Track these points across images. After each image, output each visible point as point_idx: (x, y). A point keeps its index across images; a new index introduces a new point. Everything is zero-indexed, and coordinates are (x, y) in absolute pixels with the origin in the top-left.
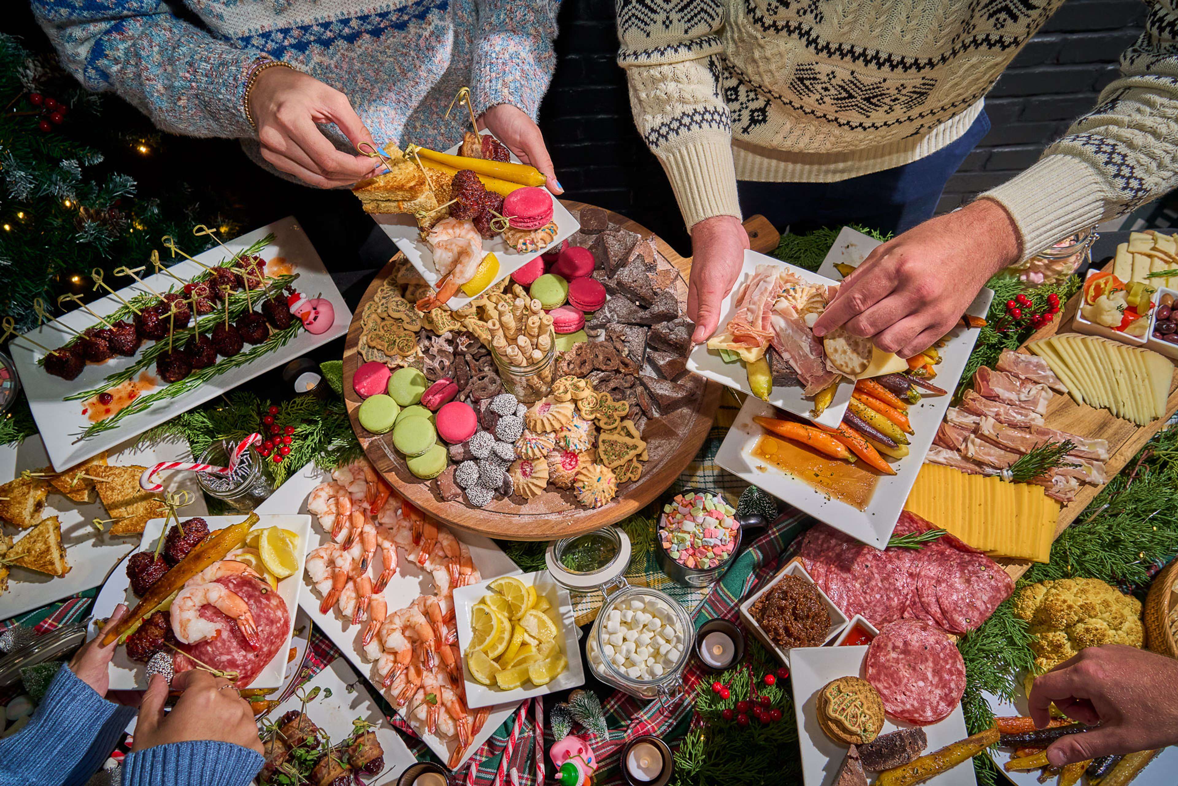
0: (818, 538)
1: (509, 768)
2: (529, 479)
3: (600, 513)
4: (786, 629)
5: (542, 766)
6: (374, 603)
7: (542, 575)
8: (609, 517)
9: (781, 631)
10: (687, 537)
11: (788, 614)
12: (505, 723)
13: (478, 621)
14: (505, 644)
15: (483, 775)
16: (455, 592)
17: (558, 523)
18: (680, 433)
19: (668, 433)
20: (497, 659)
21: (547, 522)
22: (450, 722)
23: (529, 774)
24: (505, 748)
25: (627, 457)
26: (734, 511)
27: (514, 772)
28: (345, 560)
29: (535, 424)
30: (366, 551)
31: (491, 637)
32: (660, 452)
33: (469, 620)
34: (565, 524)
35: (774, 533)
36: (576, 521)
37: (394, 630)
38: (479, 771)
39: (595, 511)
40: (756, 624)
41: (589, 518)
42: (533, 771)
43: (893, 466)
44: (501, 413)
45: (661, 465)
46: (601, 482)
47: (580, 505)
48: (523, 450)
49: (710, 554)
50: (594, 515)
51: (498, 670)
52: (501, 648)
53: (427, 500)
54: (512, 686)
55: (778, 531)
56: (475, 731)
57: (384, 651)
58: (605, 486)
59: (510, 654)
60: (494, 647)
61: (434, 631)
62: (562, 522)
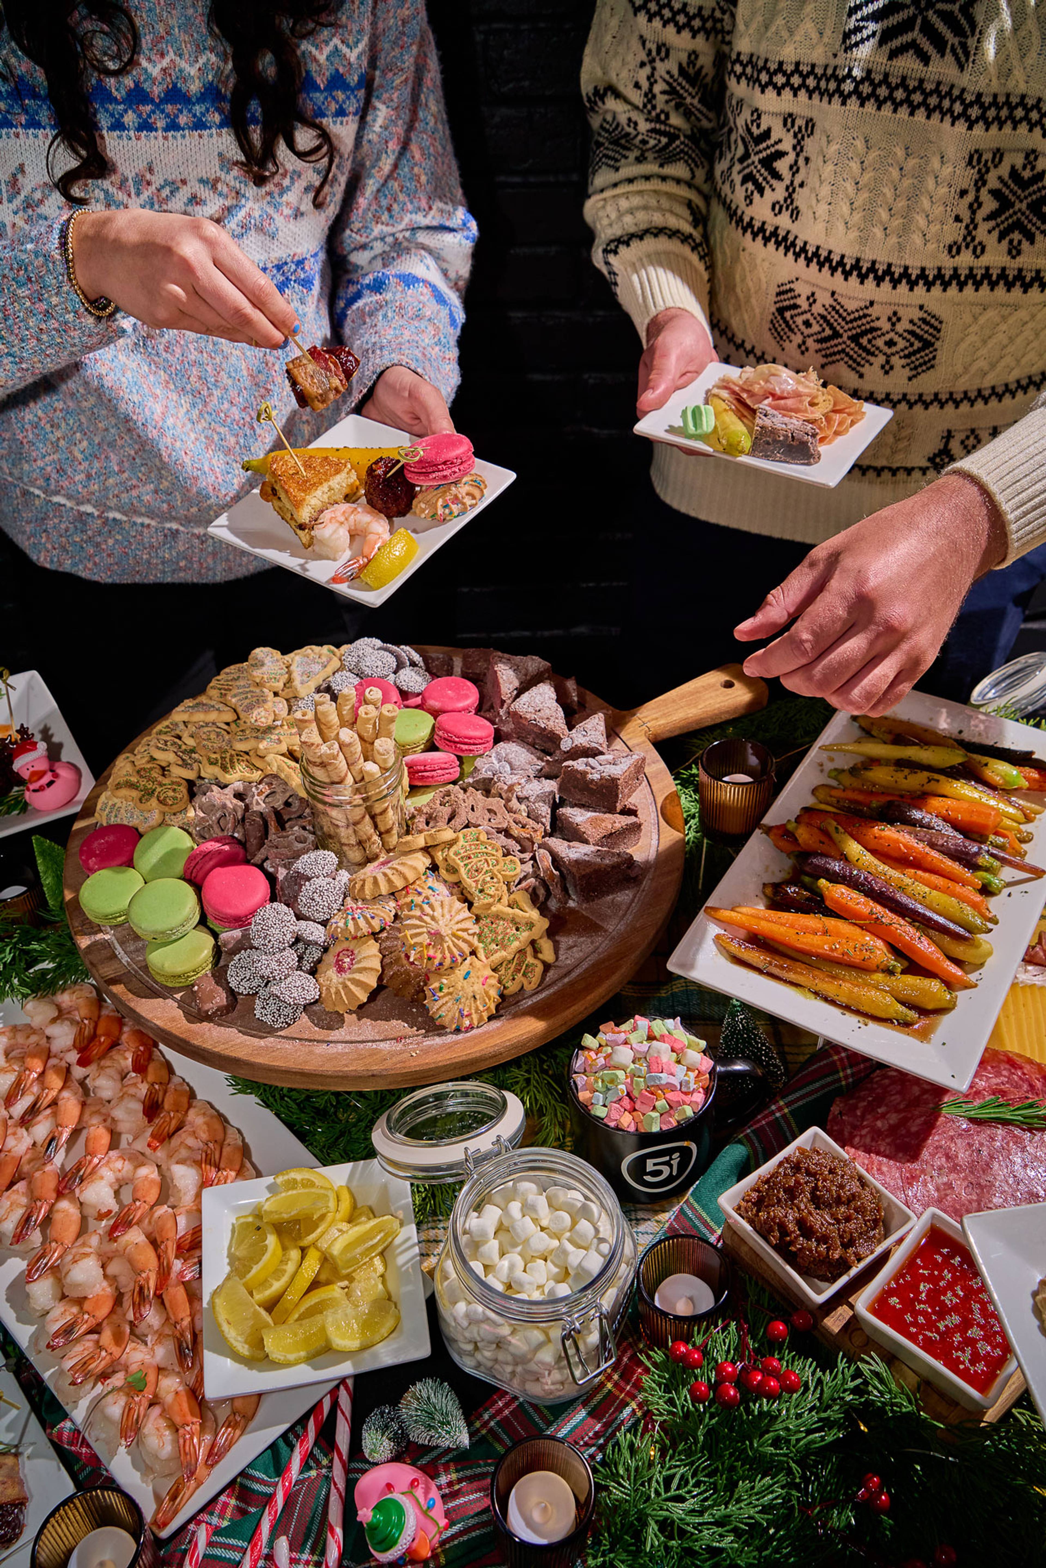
0: (856, 1107)
1: (275, 1534)
2: (348, 975)
3: (467, 1040)
4: (801, 1223)
5: (339, 1531)
6: (57, 1217)
7: (364, 1168)
8: (483, 1046)
9: (791, 1226)
10: (620, 1074)
11: (803, 1201)
12: (273, 1447)
13: (240, 1242)
14: (285, 1279)
15: (219, 1552)
16: (206, 1193)
17: (392, 1054)
18: (611, 928)
19: (590, 927)
20: (271, 1306)
21: (374, 1053)
22: (168, 1434)
23: (313, 1552)
24: (270, 1498)
25: (516, 945)
26: (703, 1044)
27: (283, 1544)
28: (19, 1140)
29: (363, 886)
30: (58, 1125)
31: (261, 1264)
32: (577, 954)
33: (226, 1244)
34: (406, 1055)
35: (780, 1109)
36: (426, 1051)
37: (86, 1255)
38: (210, 1544)
39: (460, 1036)
40: (749, 1228)
41: (450, 1047)
42: (320, 1549)
43: (973, 977)
44: (309, 873)
45: (578, 971)
46: (471, 980)
47: (434, 1027)
48: (341, 924)
49: (661, 1103)
50: (456, 1043)
51: (267, 1326)
52: (277, 1286)
53: (173, 1019)
54: (292, 1357)
55: (788, 1105)
56: (214, 1456)
57: (63, 1297)
58: (478, 988)
59: (292, 1296)
60: (264, 1284)
61: (159, 1257)
62: (401, 1052)
